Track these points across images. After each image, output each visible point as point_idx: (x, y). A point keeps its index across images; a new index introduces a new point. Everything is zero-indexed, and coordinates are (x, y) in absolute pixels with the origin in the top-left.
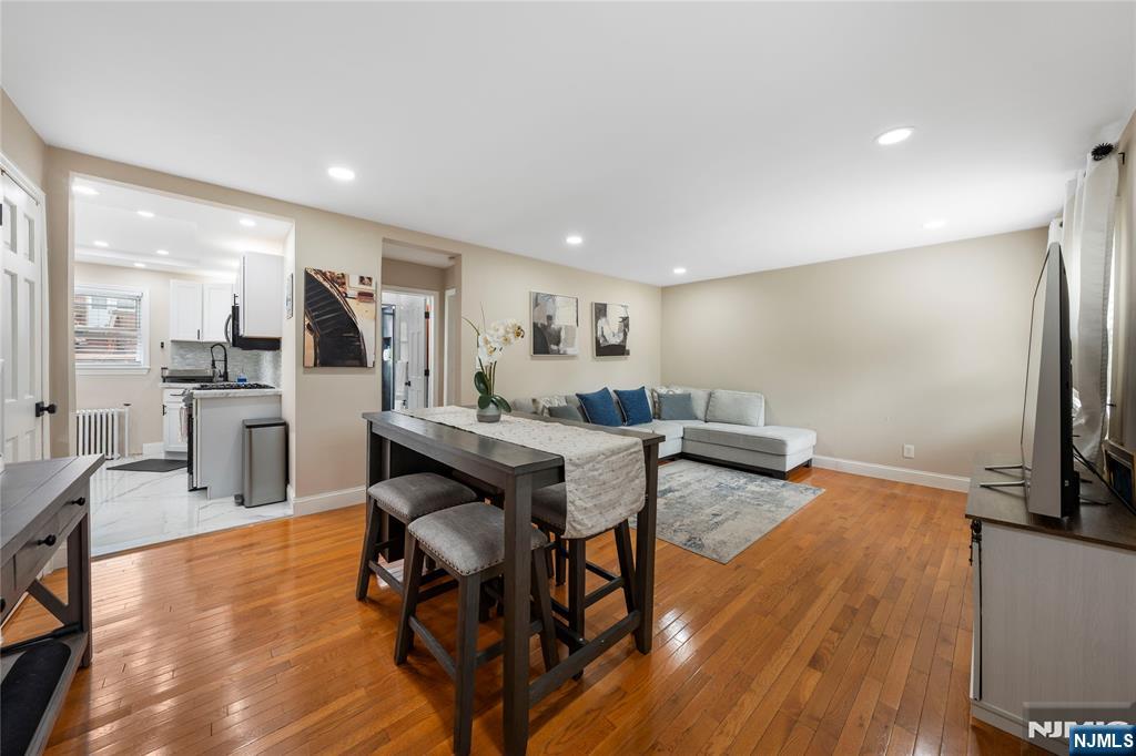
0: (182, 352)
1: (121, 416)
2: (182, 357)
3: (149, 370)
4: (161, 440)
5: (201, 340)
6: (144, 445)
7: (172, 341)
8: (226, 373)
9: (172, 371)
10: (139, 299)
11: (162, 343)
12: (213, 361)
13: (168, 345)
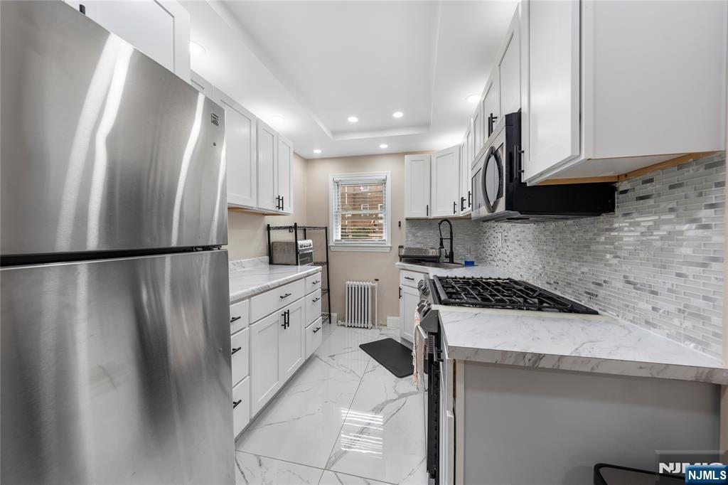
0: (413, 230)
1: (373, 288)
2: (414, 235)
3: (391, 247)
4: (399, 316)
5: (429, 217)
6: (388, 318)
7: (407, 219)
8: (452, 253)
9: (409, 249)
10: (384, 182)
11: (400, 222)
12: (441, 239)
13: (404, 223)
